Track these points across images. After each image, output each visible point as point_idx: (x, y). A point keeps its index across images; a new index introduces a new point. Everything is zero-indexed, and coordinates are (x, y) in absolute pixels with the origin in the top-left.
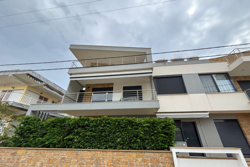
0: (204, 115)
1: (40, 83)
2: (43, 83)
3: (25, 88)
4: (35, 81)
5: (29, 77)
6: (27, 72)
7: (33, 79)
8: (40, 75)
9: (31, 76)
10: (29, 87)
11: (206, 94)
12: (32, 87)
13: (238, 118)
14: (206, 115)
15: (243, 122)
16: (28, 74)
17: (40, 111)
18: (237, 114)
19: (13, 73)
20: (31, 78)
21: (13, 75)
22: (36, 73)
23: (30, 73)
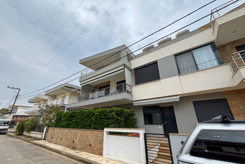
0: (174, 99)
1: (73, 89)
2: (76, 89)
3: (69, 94)
4: (71, 89)
5: (66, 87)
6: (65, 85)
7: (69, 88)
8: (72, 85)
9: (67, 87)
10: (70, 93)
11: (179, 76)
12: (72, 92)
13: (226, 97)
14: (176, 99)
15: (232, 101)
16: (66, 86)
17: (72, 108)
18: (226, 91)
19: (60, 87)
20: (68, 88)
21: (60, 88)
22: (69, 84)
23: (66, 85)
